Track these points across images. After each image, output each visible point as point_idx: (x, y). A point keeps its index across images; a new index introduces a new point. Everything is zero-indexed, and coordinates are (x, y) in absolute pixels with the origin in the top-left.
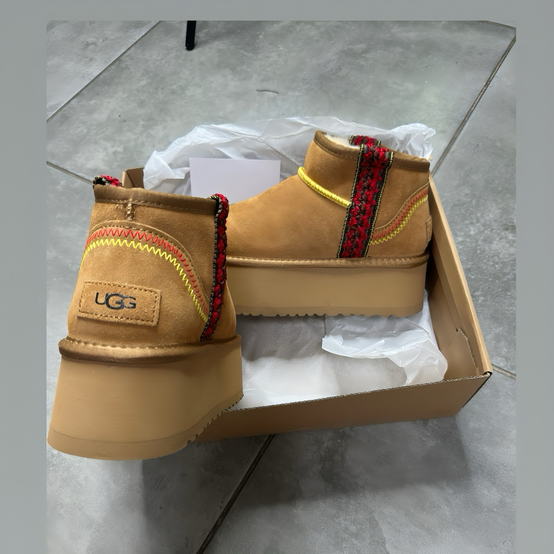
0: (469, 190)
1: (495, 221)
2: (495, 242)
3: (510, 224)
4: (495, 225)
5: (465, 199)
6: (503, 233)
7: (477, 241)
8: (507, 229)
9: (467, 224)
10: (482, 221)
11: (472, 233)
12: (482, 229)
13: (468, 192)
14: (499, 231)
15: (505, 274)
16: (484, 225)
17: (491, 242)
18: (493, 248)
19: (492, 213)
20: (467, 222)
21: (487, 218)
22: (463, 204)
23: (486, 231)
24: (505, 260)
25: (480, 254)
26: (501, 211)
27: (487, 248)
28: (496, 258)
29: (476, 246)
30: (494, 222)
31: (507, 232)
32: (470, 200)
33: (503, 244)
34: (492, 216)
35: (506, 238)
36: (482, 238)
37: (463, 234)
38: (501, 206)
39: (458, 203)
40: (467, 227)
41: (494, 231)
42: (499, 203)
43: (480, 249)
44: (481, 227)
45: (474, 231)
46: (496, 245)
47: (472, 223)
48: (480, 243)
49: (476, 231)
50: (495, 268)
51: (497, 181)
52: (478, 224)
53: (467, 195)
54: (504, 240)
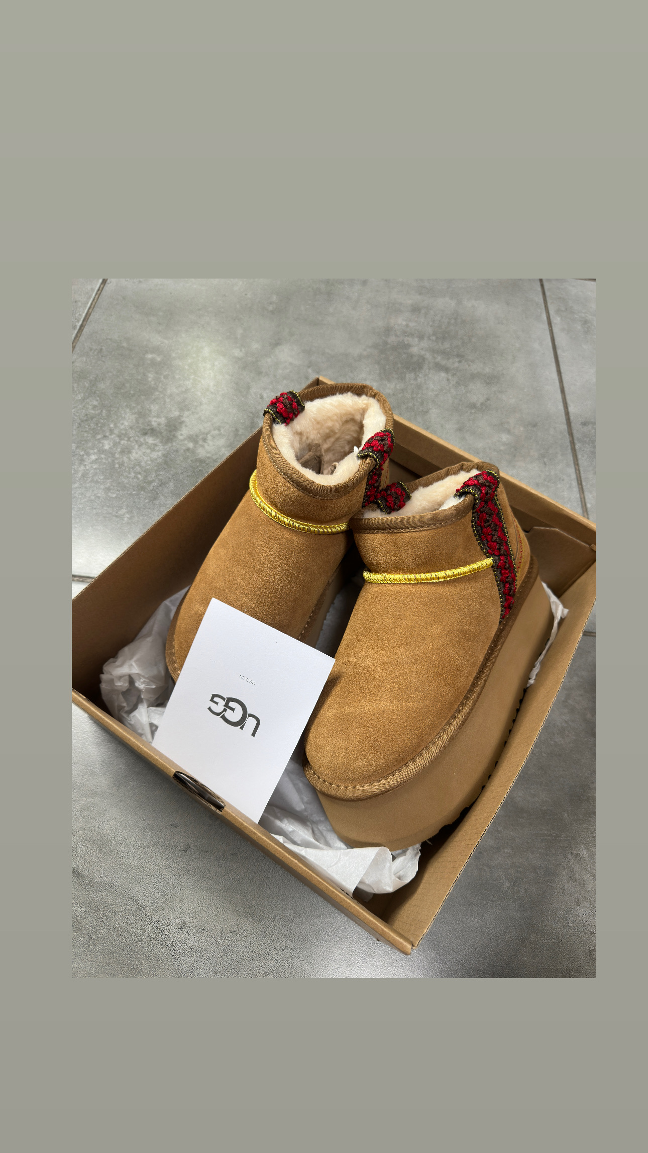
0: (97, 400)
1: (131, 428)
2: (134, 451)
3: (148, 428)
4: (131, 433)
5: (93, 412)
6: (142, 440)
7: (113, 455)
8: (145, 434)
9: (99, 439)
10: (116, 431)
11: (107, 447)
12: (118, 441)
13: (95, 403)
14: (137, 438)
15: (150, 483)
16: (119, 436)
17: (130, 452)
18: (132, 458)
19: (127, 420)
20: (99, 437)
21: (122, 427)
22: (92, 418)
23: (122, 442)
24: (148, 467)
25: (119, 468)
26: (137, 416)
27: (126, 459)
28: (138, 468)
29: (113, 461)
30: (130, 430)
31: (146, 437)
32: (99, 411)
33: (144, 450)
34: (127, 424)
35: (146, 443)
36: (119, 450)
37: (96, 451)
38: (136, 411)
39: (85, 418)
40: (100, 442)
41: (132, 439)
42: (134, 407)
43: (118, 463)
44: (117, 438)
45: (109, 444)
46: (136, 454)
47: (105, 437)
48: (117, 456)
49: (112, 444)
50: (138, 479)
51: (128, 385)
52: (113, 436)
53: (95, 407)
54: (144, 446)
